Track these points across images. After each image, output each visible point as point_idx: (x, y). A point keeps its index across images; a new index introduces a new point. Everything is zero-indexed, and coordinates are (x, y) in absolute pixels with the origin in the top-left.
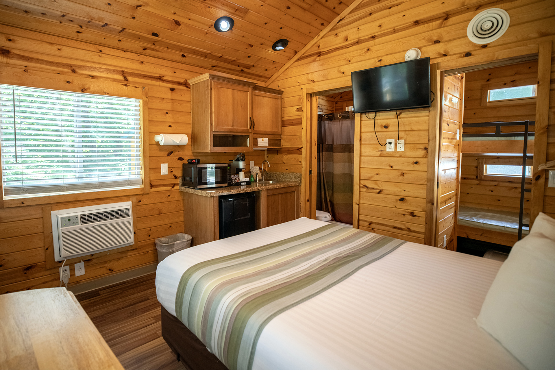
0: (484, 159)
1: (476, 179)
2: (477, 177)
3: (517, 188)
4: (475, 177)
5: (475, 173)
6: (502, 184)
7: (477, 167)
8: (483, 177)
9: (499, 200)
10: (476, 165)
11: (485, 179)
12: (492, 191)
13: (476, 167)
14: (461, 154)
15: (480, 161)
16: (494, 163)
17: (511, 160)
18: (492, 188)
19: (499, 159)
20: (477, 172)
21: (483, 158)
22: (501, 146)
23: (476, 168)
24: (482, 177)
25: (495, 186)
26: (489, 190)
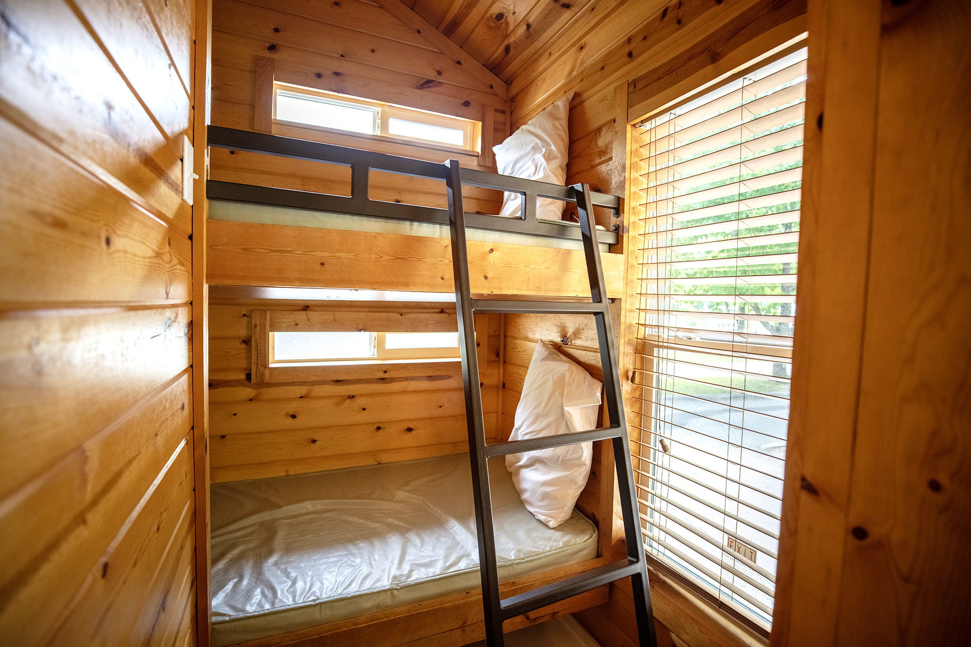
0: (268, 313)
1: (246, 383)
2: (249, 376)
3: (353, 397)
4: (243, 376)
5: (243, 364)
6: (318, 390)
7: (247, 341)
8: (267, 372)
9: (314, 441)
10: (243, 333)
11: (274, 380)
12: (294, 417)
13: (244, 342)
14: (206, 288)
15: (256, 319)
16: (295, 327)
17: (341, 315)
18: (292, 407)
19: (311, 314)
20: (249, 358)
21: (266, 311)
22: (373, 256)
23: (244, 346)
24: (263, 374)
25: (302, 397)
26: (287, 414)
